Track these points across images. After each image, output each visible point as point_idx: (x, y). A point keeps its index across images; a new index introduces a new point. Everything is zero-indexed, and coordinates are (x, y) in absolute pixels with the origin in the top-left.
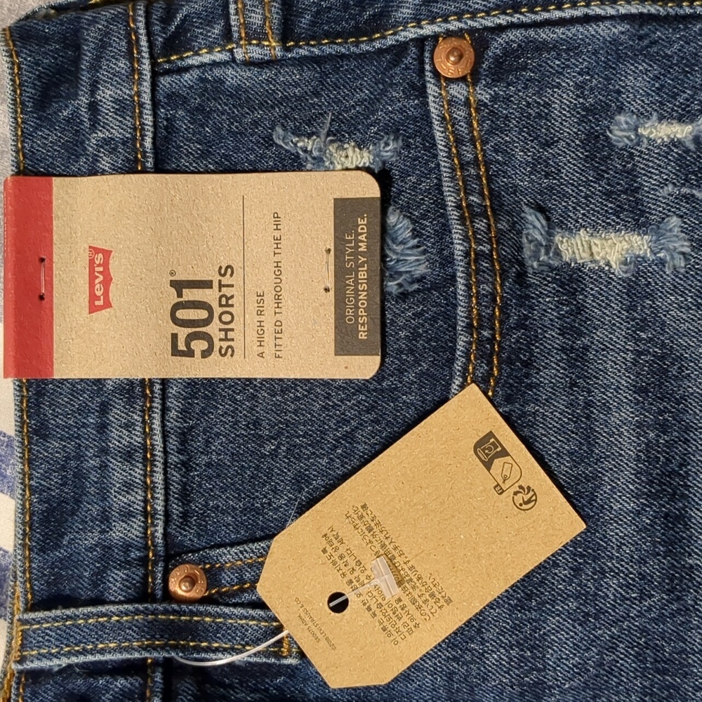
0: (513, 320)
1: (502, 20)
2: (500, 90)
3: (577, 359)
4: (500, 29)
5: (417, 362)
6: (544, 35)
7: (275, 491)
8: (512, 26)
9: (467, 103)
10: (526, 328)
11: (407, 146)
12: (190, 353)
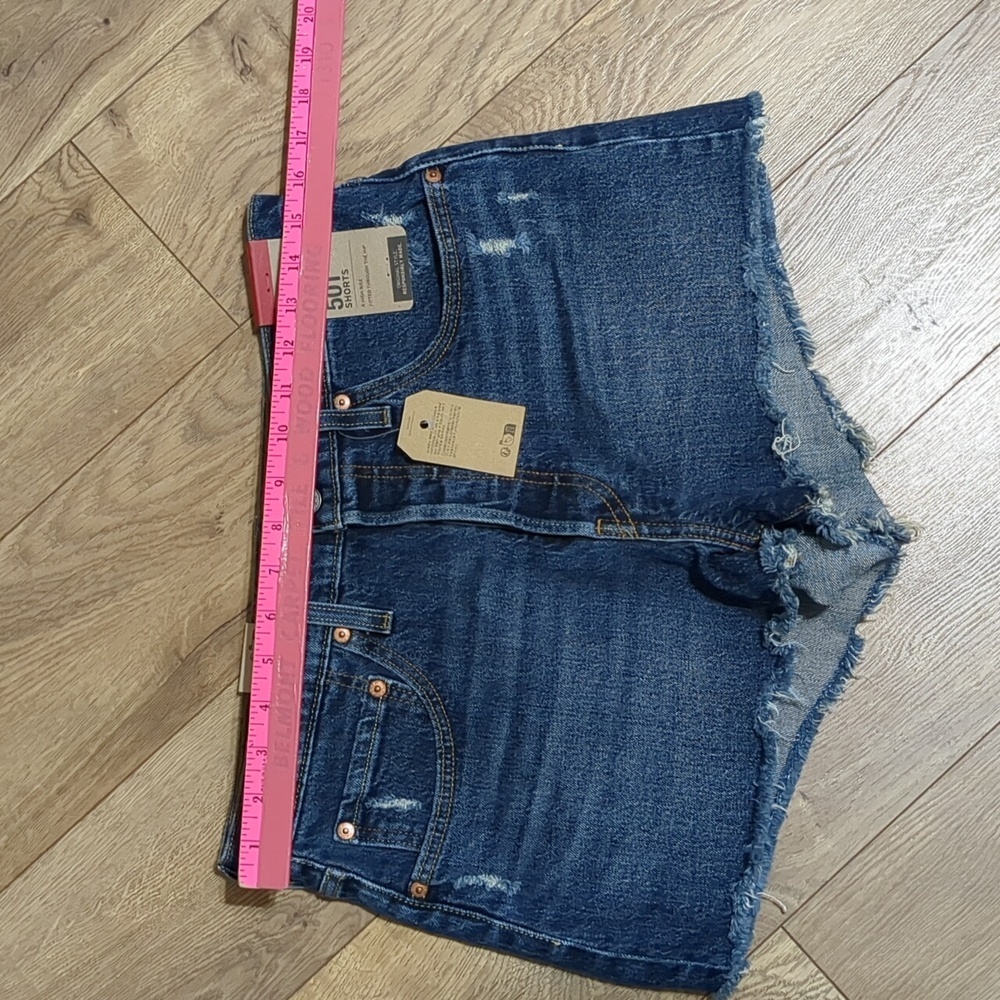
0: (465, 278)
1: (450, 160)
2: (452, 184)
3: (492, 291)
4: (449, 163)
6: (467, 162)
8: (454, 161)
9: (440, 190)
10: (470, 281)
11: (418, 214)
12: (334, 308)
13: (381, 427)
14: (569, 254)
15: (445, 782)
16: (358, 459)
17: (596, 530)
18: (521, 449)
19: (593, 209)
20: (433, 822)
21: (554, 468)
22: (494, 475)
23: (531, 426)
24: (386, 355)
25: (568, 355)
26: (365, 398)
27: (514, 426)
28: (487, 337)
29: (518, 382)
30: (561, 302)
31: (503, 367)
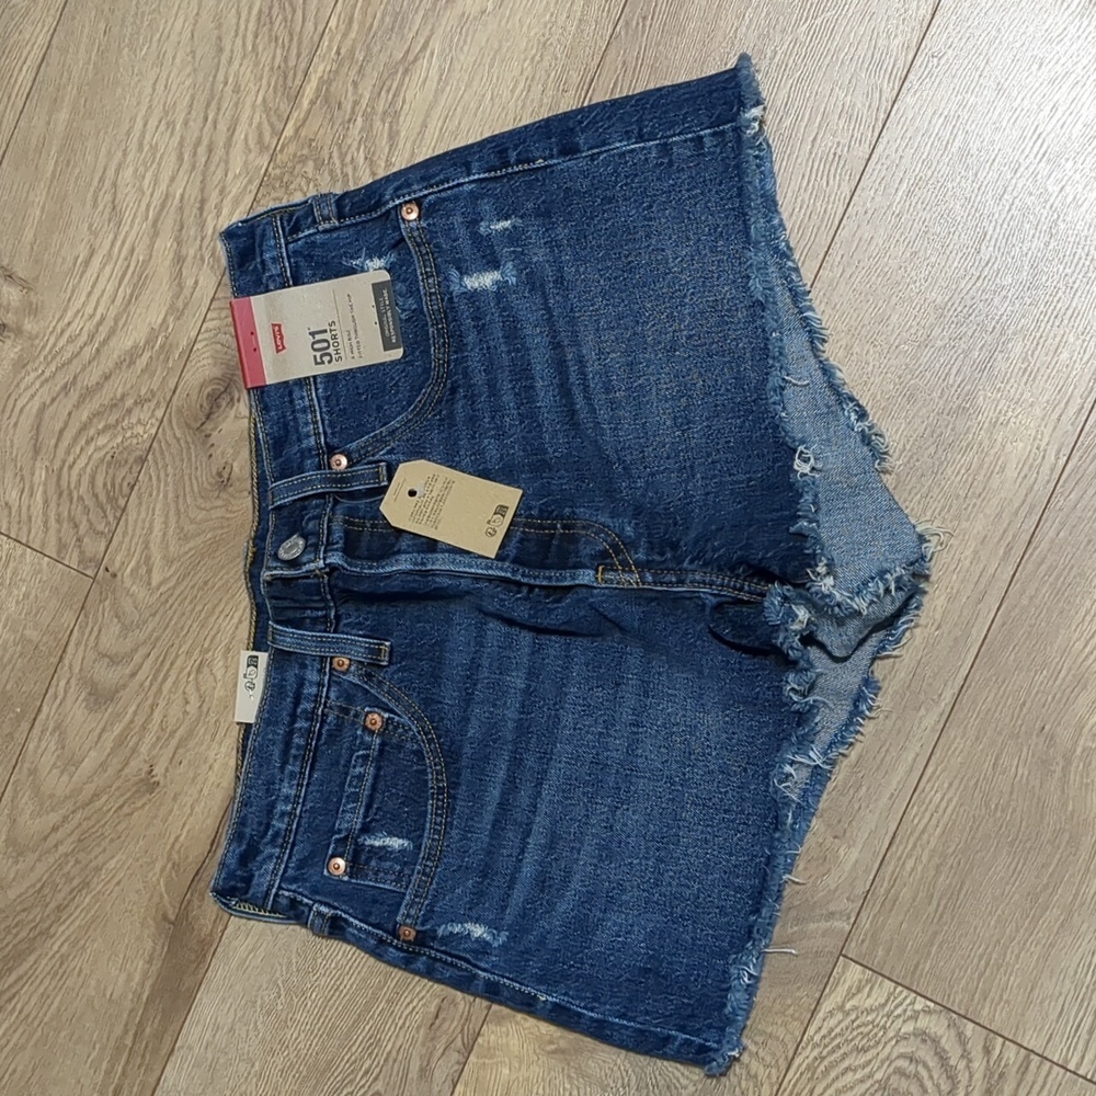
0: (450, 318)
1: (426, 192)
3: (481, 329)
4: (426, 196)
6: (444, 195)
9: (418, 229)
14: (560, 281)
15: (436, 824)
16: (350, 513)
17: (597, 578)
20: (421, 865)
21: (557, 515)
24: (379, 408)
26: (360, 456)
28: (479, 379)
29: (513, 425)
30: (554, 333)
31: (497, 410)
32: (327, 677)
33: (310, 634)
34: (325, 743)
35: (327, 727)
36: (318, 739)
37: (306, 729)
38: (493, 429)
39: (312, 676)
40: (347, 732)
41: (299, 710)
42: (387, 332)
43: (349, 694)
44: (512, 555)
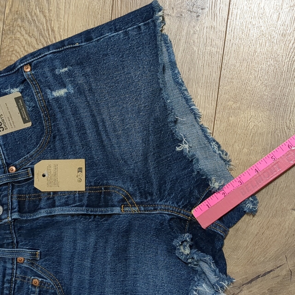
0: (49, 109)
1: (33, 60)
2: (35, 71)
3: (62, 112)
4: (33, 61)
5: (38, 121)
6: (40, 60)
7: (21, 150)
8: (34, 60)
9: (31, 74)
10: (52, 110)
11: (25, 85)
13: (28, 178)
14: (90, 90)
16: (20, 192)
17: (121, 210)
18: (86, 178)
19: (96, 68)
21: (102, 184)
22: (76, 191)
23: (89, 167)
25: (99, 134)
27: (82, 168)
28: (64, 132)
29: (80, 149)
30: (91, 111)
31: (73, 143)
32: (15, 266)
33: (7, 250)
34: (17, 291)
35: (17, 285)
36: (14, 290)
37: (9, 287)
38: (72, 151)
39: (9, 266)
40: (25, 286)
41: (5, 280)
42: (24, 116)
43: (25, 272)
44: (86, 203)
